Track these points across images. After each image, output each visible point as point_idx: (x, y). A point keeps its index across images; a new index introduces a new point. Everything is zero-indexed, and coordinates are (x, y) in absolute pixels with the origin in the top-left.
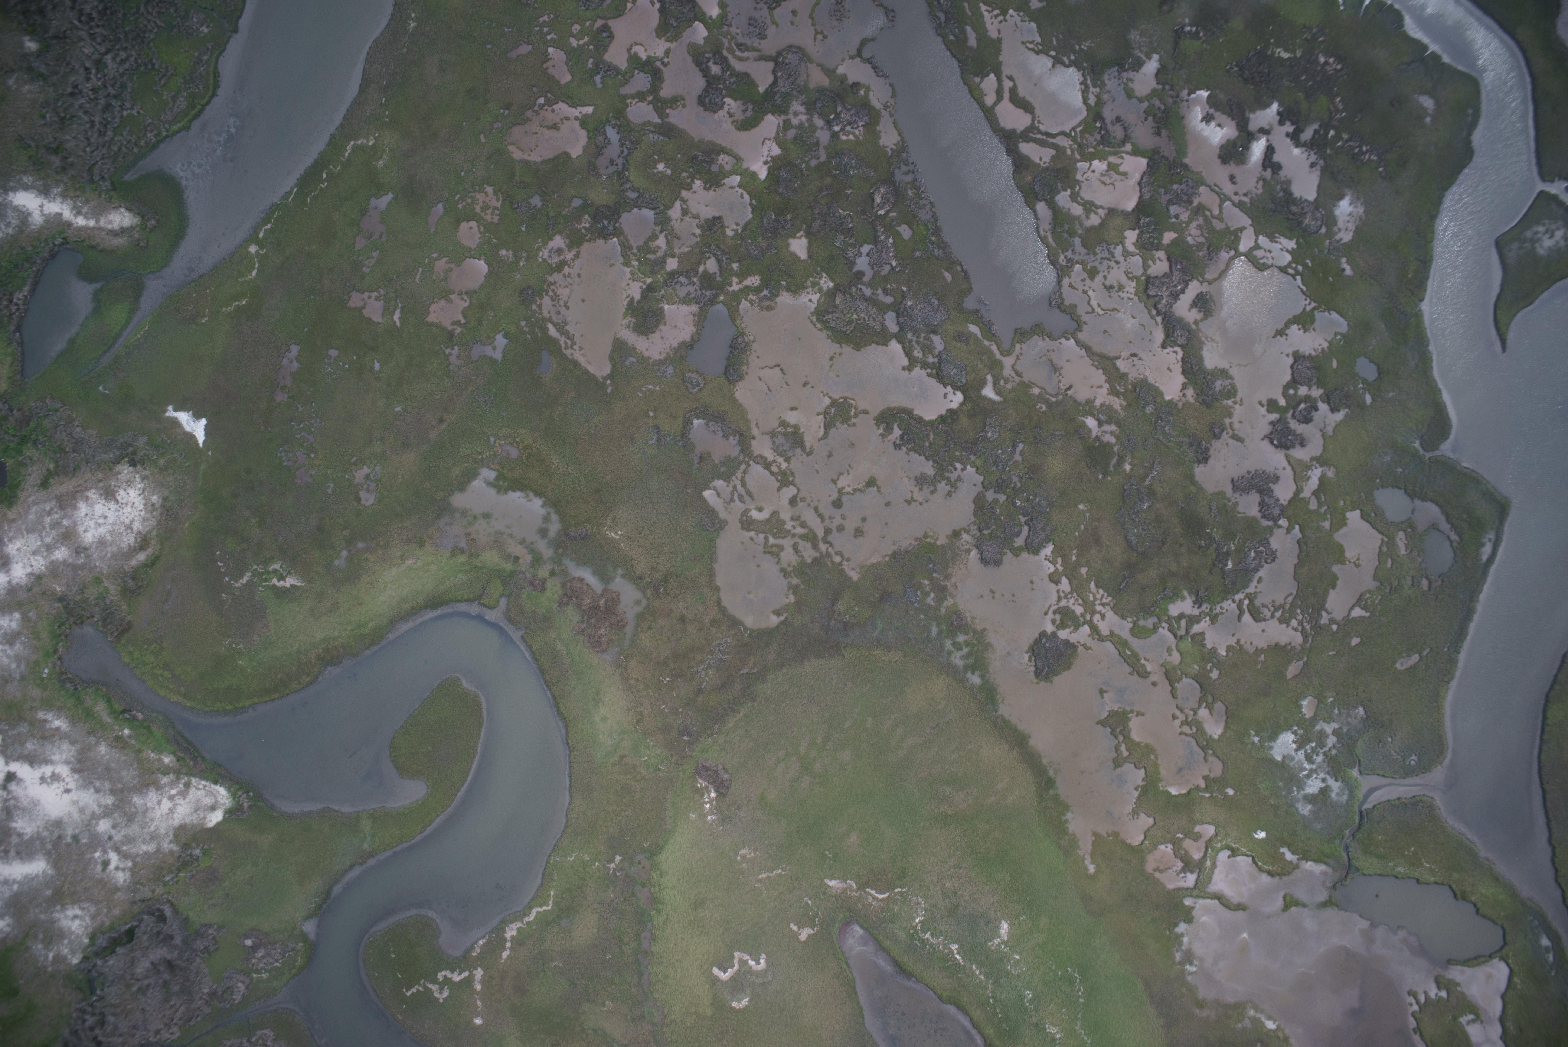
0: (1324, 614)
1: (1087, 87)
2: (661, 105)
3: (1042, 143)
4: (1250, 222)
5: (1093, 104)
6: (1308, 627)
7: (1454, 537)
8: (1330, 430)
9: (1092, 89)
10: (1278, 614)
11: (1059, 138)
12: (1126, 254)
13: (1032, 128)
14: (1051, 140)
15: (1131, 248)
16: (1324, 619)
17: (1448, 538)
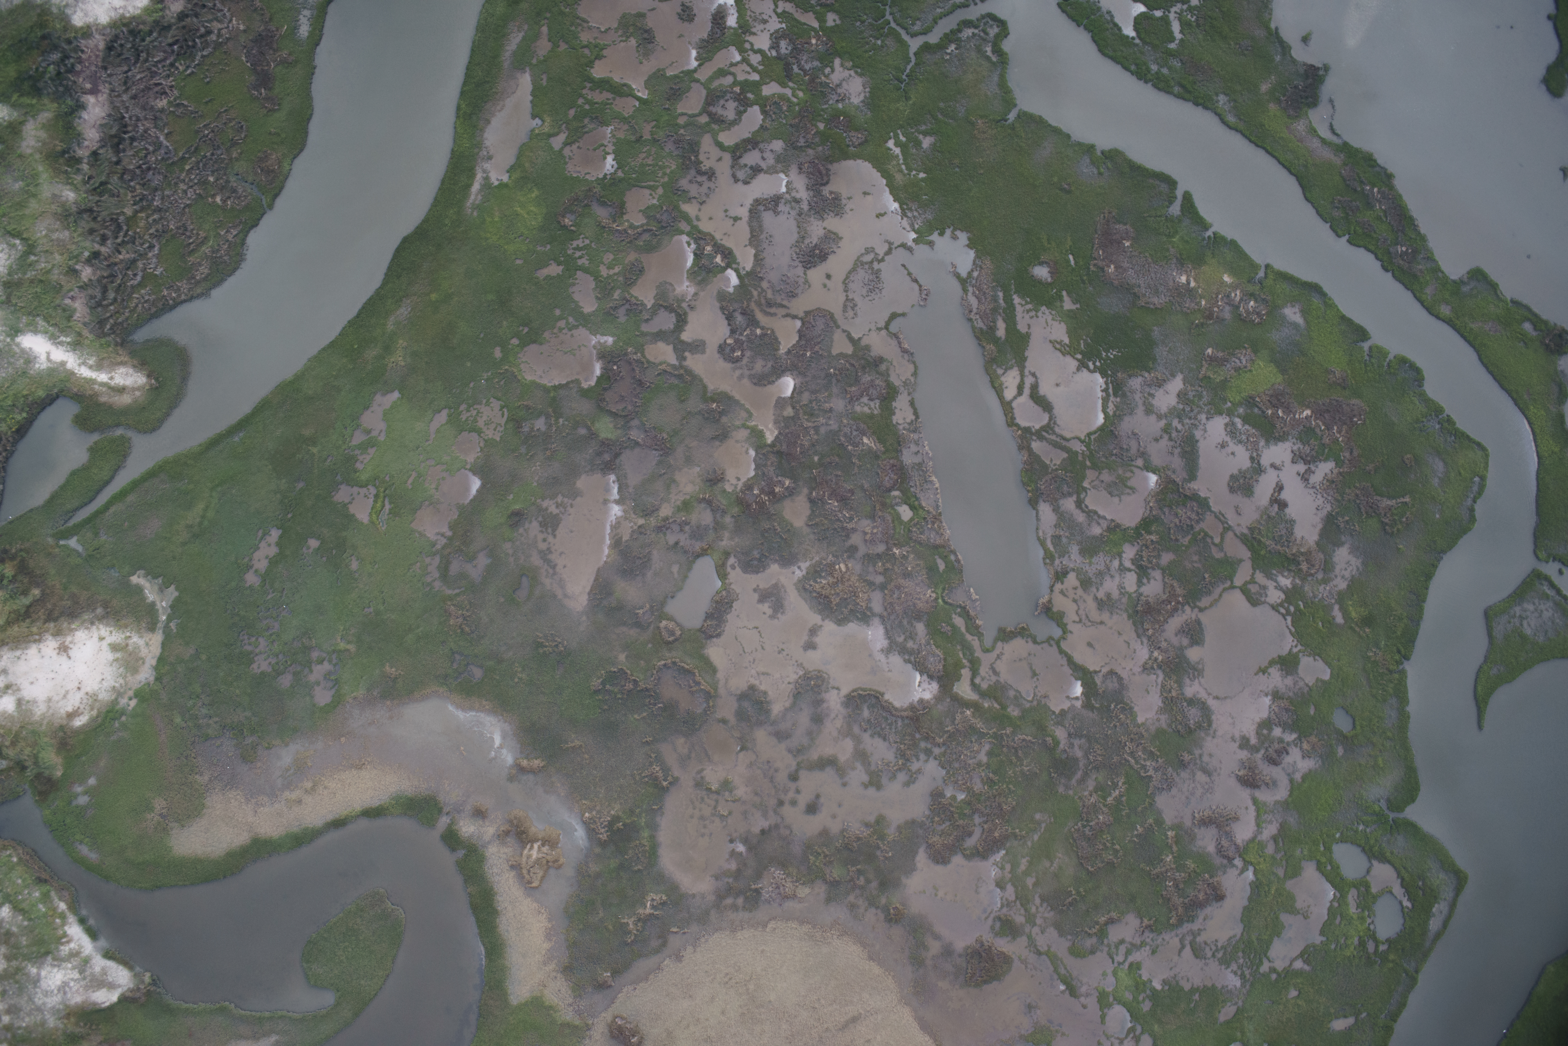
0: (1265, 961)
1: (1108, 395)
2: (681, 348)
3: (1056, 445)
4: (1249, 554)
5: (1111, 413)
6: (1247, 972)
7: (1407, 904)
8: (1298, 777)
9: (1112, 398)
10: (1220, 955)
11: (1072, 441)
12: (1122, 569)
13: (1048, 428)
14: (1064, 443)
15: (1128, 564)
16: (1265, 968)
17: (1401, 903)
